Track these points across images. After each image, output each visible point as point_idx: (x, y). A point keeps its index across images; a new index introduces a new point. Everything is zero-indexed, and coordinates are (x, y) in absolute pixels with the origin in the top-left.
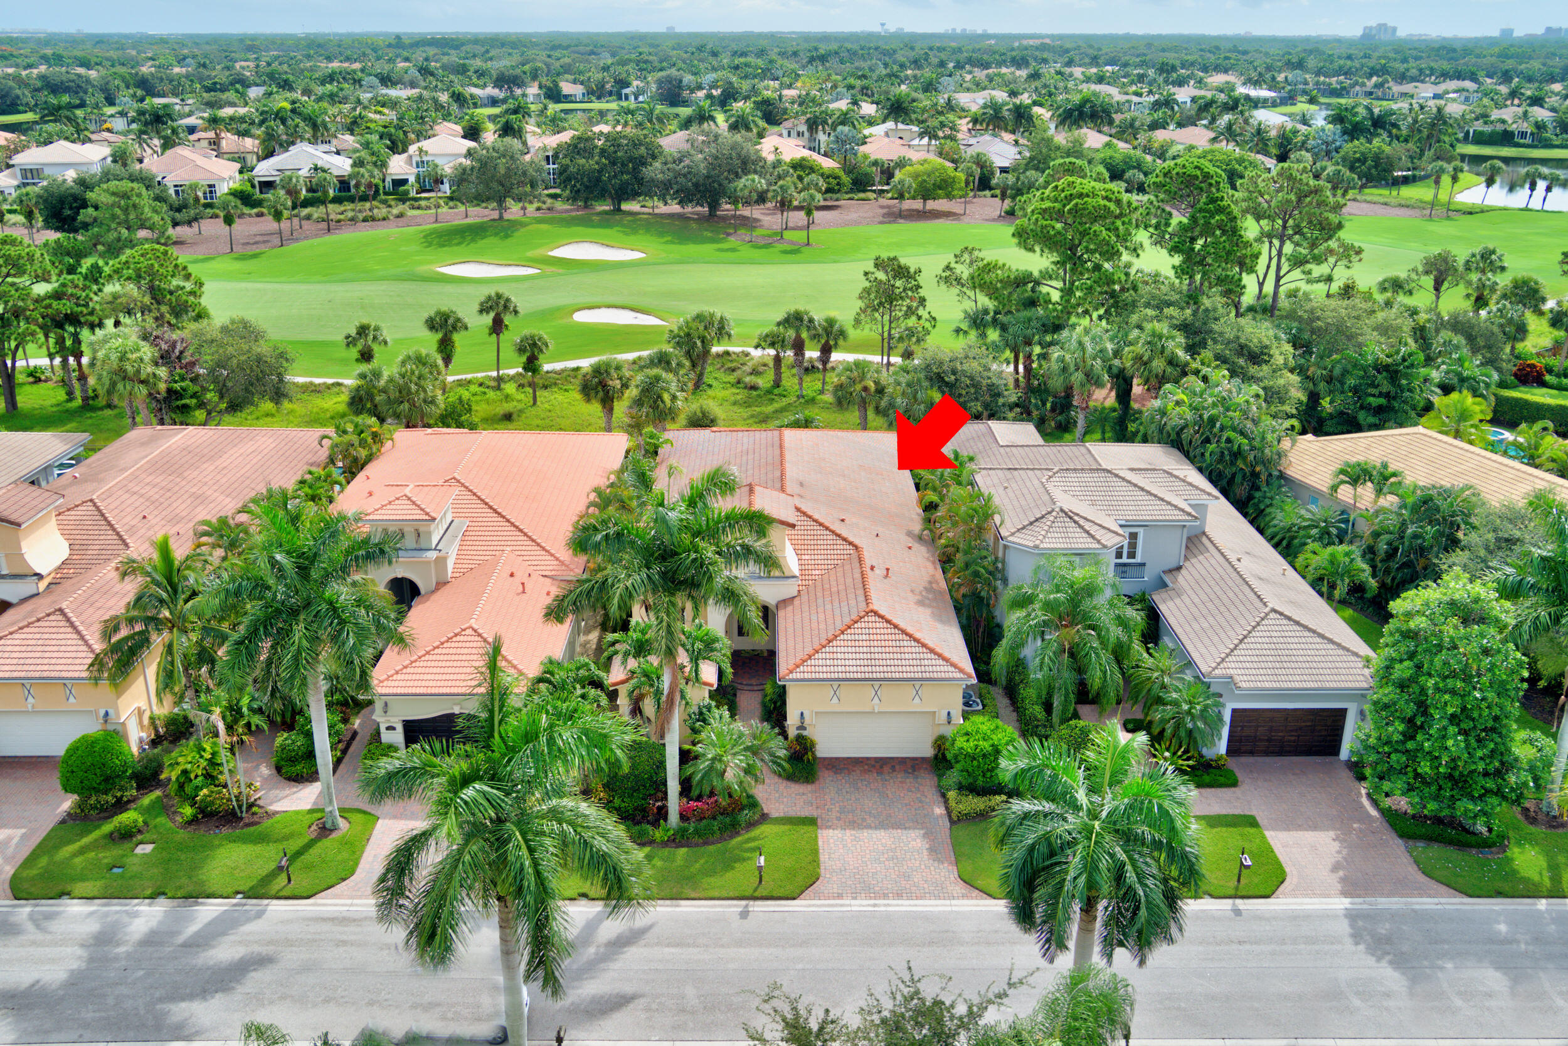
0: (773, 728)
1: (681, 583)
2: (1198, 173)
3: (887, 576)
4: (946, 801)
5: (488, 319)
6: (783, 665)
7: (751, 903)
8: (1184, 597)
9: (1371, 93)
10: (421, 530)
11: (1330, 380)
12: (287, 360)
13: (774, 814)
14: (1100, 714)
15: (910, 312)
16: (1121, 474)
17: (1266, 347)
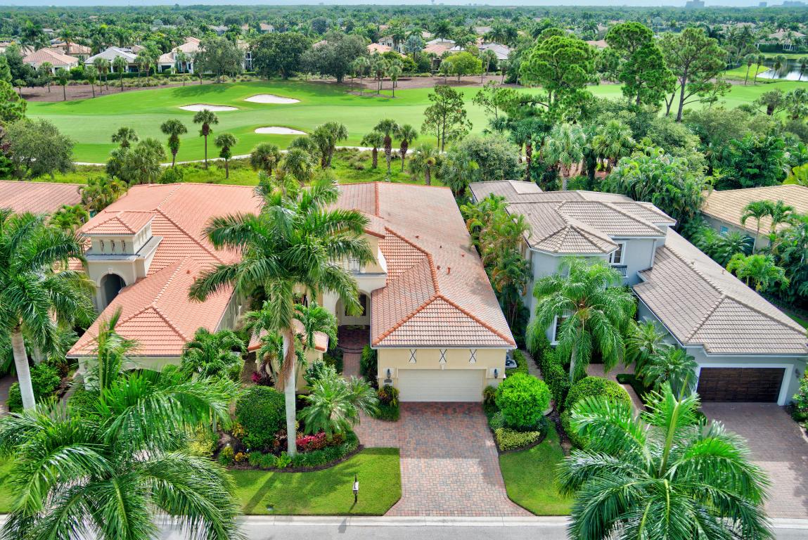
0: (367, 381)
1: (294, 269)
2: (638, 30)
3: (449, 273)
4: (495, 436)
5: (200, 126)
6: (375, 336)
7: (348, 518)
8: (657, 288)
10: (126, 241)
11: (720, 159)
12: (69, 145)
13: (368, 446)
14: (605, 371)
15: (456, 120)
16: (610, 205)
17: (682, 137)
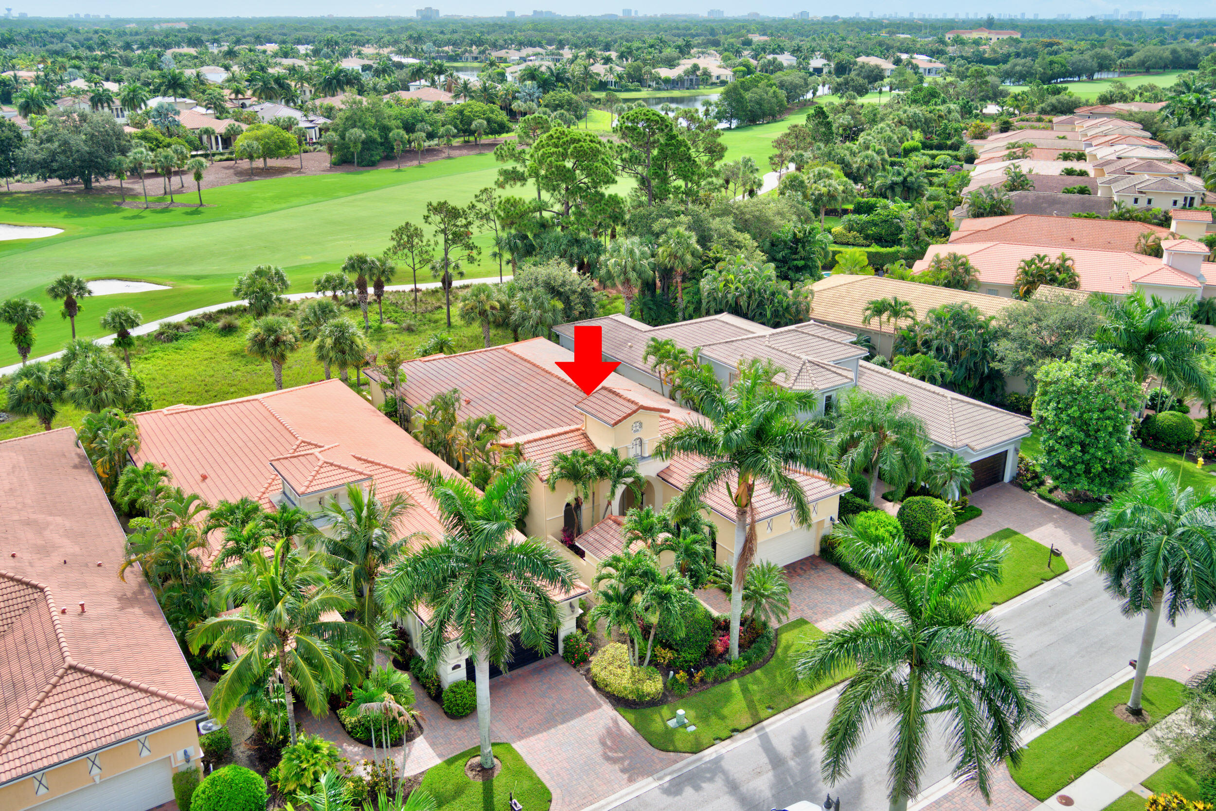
5: (60, 304)
9: (476, 58)
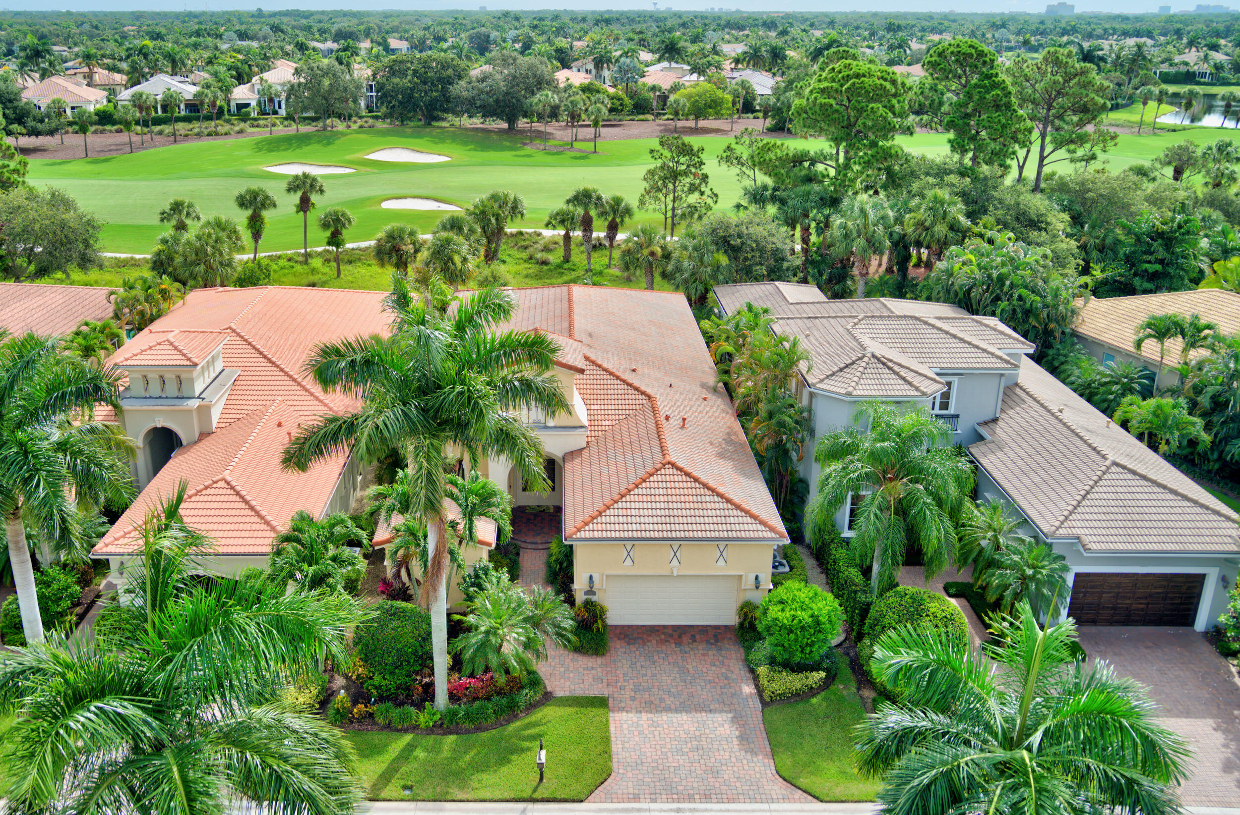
0: (558, 593)
1: (446, 422)
2: (973, 51)
3: (683, 426)
4: (756, 679)
5: (296, 198)
6: (570, 522)
7: (530, 806)
8: (1006, 450)
10: (183, 376)
11: (1101, 249)
12: (93, 227)
13: (559, 693)
14: (927, 578)
15: (693, 188)
16: (931, 321)
17: (1042, 215)
